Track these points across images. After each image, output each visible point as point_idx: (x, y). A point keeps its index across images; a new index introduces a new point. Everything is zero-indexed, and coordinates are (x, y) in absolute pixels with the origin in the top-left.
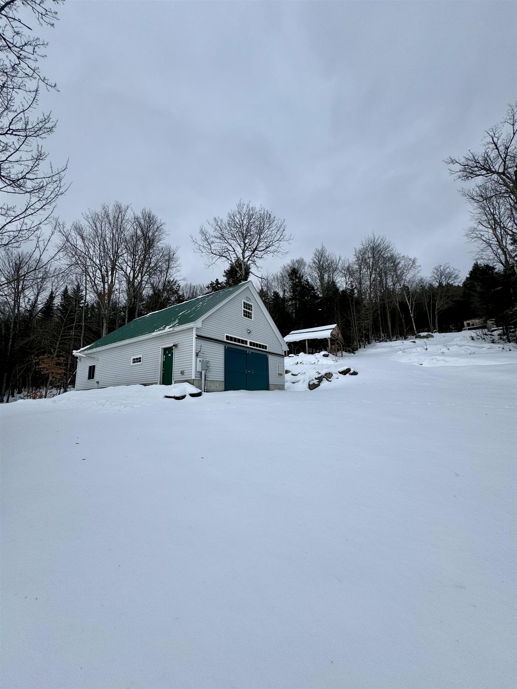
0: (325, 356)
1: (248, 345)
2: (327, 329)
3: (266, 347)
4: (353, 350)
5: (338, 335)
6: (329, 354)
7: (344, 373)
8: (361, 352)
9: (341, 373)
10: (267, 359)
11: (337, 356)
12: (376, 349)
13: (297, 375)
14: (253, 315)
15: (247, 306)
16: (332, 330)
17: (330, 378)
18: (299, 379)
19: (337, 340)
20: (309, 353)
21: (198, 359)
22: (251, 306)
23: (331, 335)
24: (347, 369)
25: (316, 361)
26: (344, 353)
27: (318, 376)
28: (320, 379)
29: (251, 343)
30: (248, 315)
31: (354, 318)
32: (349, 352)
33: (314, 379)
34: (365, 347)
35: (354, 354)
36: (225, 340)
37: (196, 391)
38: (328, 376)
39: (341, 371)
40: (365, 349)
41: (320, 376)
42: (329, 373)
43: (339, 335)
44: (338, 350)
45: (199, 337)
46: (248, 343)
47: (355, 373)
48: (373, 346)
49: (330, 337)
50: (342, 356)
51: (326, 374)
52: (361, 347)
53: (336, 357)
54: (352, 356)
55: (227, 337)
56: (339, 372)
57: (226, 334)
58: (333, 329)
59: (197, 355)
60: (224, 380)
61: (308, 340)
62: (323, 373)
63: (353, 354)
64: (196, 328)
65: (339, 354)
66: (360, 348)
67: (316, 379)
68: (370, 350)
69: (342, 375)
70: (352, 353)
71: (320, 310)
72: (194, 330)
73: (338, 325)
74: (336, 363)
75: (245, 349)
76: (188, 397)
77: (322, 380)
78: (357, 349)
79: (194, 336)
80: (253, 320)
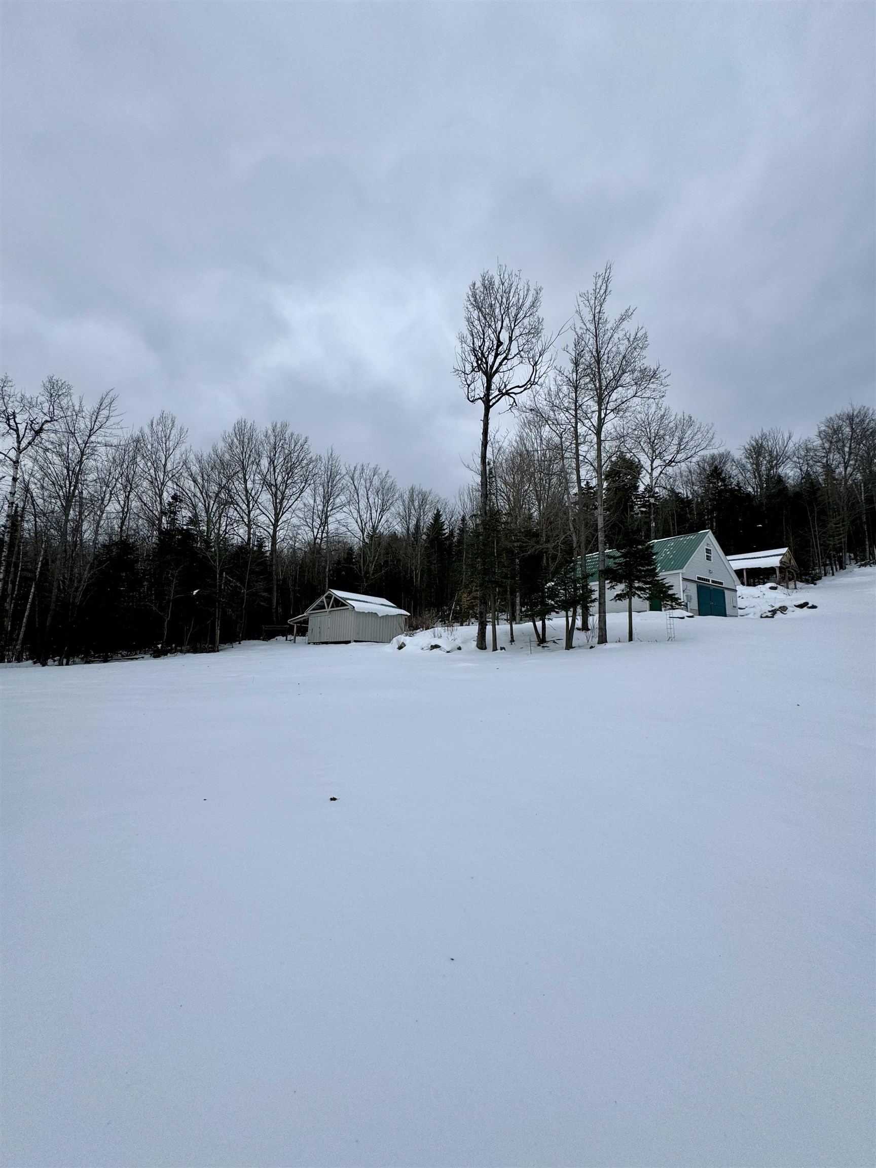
0: (772, 588)
1: (711, 583)
2: (774, 556)
3: (722, 583)
4: (813, 580)
5: (790, 561)
6: (778, 586)
7: (801, 606)
8: (826, 581)
9: (797, 606)
10: (724, 593)
11: (788, 588)
12: (851, 577)
13: (744, 609)
14: (712, 557)
15: (708, 551)
16: (781, 557)
17: (785, 611)
18: (749, 612)
19: (789, 567)
20: (749, 585)
21: (685, 594)
22: (711, 550)
23: (780, 563)
24: (804, 603)
25: (761, 594)
26: (799, 584)
27: (771, 609)
28: (774, 612)
29: (713, 582)
30: (708, 558)
31: (815, 536)
32: (807, 582)
33: (767, 612)
34: (833, 575)
35: (815, 584)
36: (697, 580)
37: (691, 614)
38: (783, 609)
39: (797, 605)
40: (833, 577)
41: (773, 609)
42: (784, 607)
43: (792, 561)
44: (790, 580)
45: (684, 579)
46: (711, 581)
47: (814, 607)
48: (847, 573)
49: (779, 565)
50: (796, 588)
51: (780, 608)
52: (828, 575)
53: (788, 590)
54: (811, 588)
55: (699, 578)
56: (795, 606)
57: (697, 576)
58: (783, 554)
59: (684, 591)
60: (697, 609)
61: (747, 569)
62: (777, 606)
63: (813, 585)
64: (682, 573)
65: (791, 585)
66: (825, 575)
67: (769, 611)
68: (841, 579)
69: (798, 608)
70: (811, 584)
71: (760, 526)
72: (681, 574)
73: (789, 549)
74: (789, 597)
75: (709, 586)
76: (686, 617)
77: (776, 613)
78: (820, 578)
79: (681, 579)
80: (712, 561)
